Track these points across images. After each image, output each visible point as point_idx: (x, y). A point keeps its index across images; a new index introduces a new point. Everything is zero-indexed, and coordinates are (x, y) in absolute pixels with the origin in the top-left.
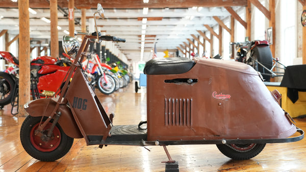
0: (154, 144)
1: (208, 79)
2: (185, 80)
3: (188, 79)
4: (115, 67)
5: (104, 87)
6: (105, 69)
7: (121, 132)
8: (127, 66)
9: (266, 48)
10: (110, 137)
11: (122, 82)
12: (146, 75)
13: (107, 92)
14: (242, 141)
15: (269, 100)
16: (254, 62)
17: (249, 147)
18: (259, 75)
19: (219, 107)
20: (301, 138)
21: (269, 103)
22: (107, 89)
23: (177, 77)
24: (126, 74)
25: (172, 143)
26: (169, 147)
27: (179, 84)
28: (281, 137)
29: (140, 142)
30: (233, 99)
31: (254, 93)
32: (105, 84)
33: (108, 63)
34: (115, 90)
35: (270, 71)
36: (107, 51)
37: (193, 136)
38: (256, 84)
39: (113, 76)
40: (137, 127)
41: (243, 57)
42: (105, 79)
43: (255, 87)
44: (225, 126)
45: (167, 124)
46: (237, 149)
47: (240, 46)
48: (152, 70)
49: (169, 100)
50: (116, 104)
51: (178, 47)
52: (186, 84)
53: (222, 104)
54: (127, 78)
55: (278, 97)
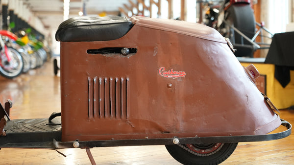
0: (71, 146)
1: (152, 49)
2: (118, 50)
3: (122, 48)
4: (22, 36)
5: (6, 67)
6: (7, 39)
7: (21, 129)
8: (43, 36)
9: (246, 8)
10: (4, 136)
11: (34, 59)
12: (59, 42)
13: (10, 75)
14: (202, 139)
15: (241, 80)
16: (228, 27)
17: (212, 149)
18: (228, 44)
19: (169, 91)
20: (286, 134)
21: (242, 83)
22: (10, 71)
23: (107, 46)
24: (41, 47)
25: (99, 145)
26: (94, 151)
27: (109, 55)
28: (259, 132)
29: (50, 143)
30: (189, 78)
31: (220, 69)
32: (7, 63)
33: (13, 31)
34: (22, 72)
35: (252, 41)
36: (12, 12)
37: (130, 133)
38: (223, 56)
39: (21, 50)
40: (47, 122)
41: (214, 21)
42: (7, 56)
43: (221, 60)
44: (178, 117)
45: (91, 116)
46: (196, 152)
47: (209, 5)
48: (69, 35)
49: (95, 80)
50: (23, 93)
51: (120, 8)
52: (119, 56)
53: (173, 86)
54: (42, 54)
55: (254, 75)
